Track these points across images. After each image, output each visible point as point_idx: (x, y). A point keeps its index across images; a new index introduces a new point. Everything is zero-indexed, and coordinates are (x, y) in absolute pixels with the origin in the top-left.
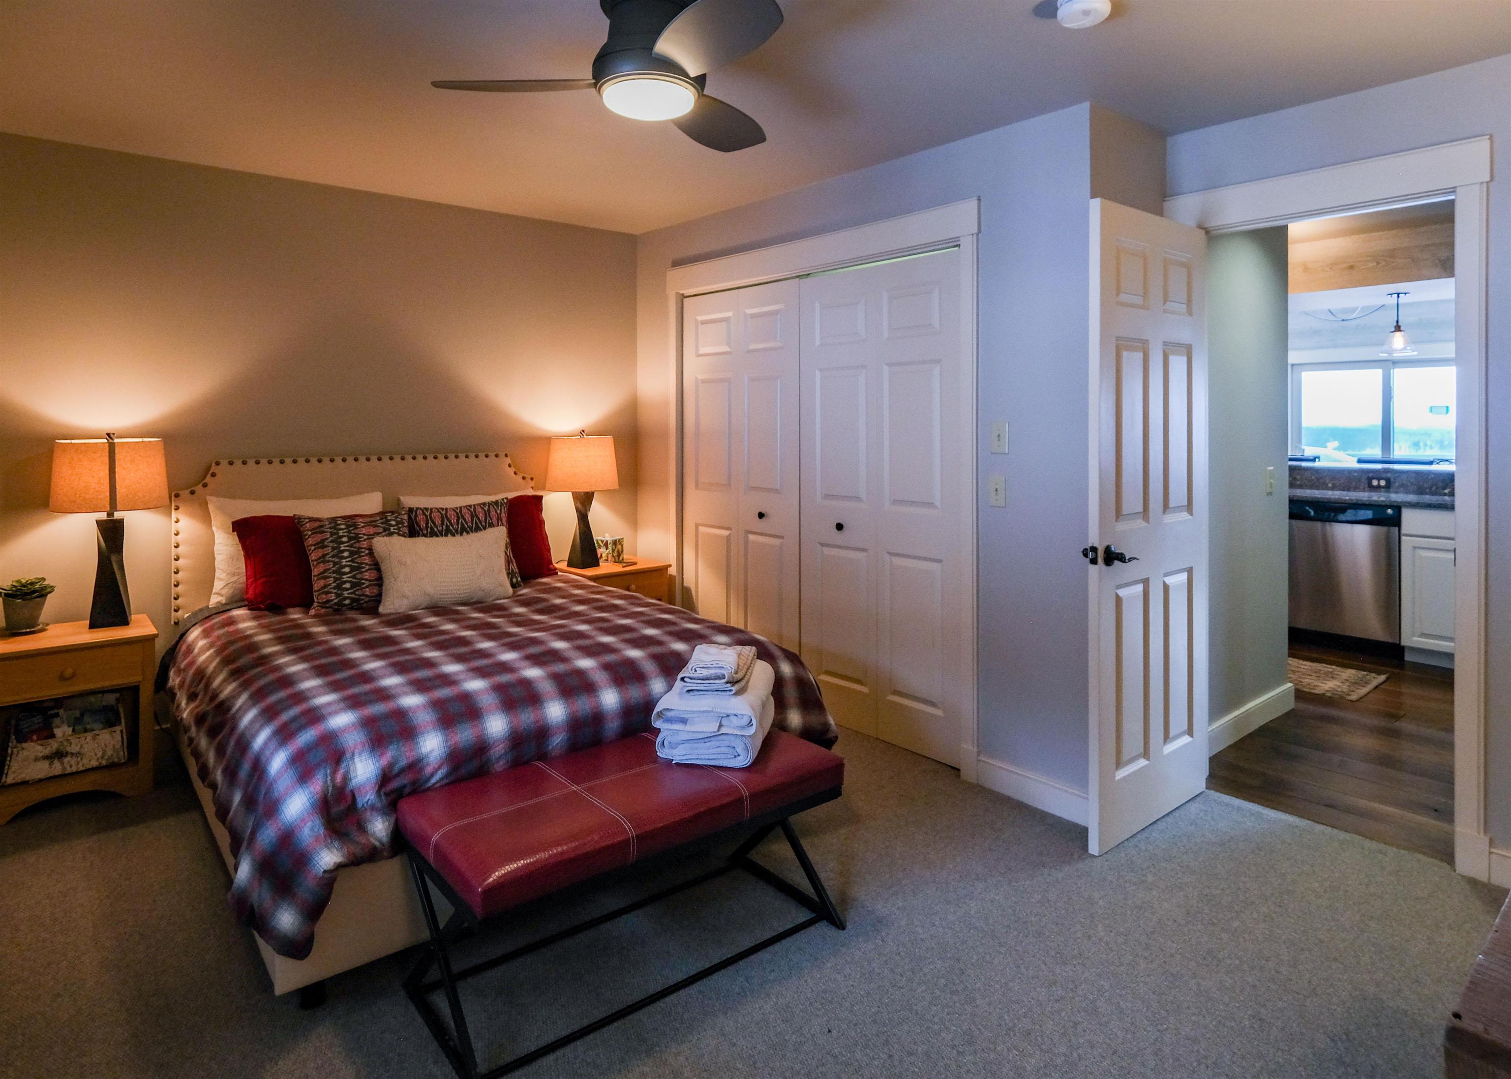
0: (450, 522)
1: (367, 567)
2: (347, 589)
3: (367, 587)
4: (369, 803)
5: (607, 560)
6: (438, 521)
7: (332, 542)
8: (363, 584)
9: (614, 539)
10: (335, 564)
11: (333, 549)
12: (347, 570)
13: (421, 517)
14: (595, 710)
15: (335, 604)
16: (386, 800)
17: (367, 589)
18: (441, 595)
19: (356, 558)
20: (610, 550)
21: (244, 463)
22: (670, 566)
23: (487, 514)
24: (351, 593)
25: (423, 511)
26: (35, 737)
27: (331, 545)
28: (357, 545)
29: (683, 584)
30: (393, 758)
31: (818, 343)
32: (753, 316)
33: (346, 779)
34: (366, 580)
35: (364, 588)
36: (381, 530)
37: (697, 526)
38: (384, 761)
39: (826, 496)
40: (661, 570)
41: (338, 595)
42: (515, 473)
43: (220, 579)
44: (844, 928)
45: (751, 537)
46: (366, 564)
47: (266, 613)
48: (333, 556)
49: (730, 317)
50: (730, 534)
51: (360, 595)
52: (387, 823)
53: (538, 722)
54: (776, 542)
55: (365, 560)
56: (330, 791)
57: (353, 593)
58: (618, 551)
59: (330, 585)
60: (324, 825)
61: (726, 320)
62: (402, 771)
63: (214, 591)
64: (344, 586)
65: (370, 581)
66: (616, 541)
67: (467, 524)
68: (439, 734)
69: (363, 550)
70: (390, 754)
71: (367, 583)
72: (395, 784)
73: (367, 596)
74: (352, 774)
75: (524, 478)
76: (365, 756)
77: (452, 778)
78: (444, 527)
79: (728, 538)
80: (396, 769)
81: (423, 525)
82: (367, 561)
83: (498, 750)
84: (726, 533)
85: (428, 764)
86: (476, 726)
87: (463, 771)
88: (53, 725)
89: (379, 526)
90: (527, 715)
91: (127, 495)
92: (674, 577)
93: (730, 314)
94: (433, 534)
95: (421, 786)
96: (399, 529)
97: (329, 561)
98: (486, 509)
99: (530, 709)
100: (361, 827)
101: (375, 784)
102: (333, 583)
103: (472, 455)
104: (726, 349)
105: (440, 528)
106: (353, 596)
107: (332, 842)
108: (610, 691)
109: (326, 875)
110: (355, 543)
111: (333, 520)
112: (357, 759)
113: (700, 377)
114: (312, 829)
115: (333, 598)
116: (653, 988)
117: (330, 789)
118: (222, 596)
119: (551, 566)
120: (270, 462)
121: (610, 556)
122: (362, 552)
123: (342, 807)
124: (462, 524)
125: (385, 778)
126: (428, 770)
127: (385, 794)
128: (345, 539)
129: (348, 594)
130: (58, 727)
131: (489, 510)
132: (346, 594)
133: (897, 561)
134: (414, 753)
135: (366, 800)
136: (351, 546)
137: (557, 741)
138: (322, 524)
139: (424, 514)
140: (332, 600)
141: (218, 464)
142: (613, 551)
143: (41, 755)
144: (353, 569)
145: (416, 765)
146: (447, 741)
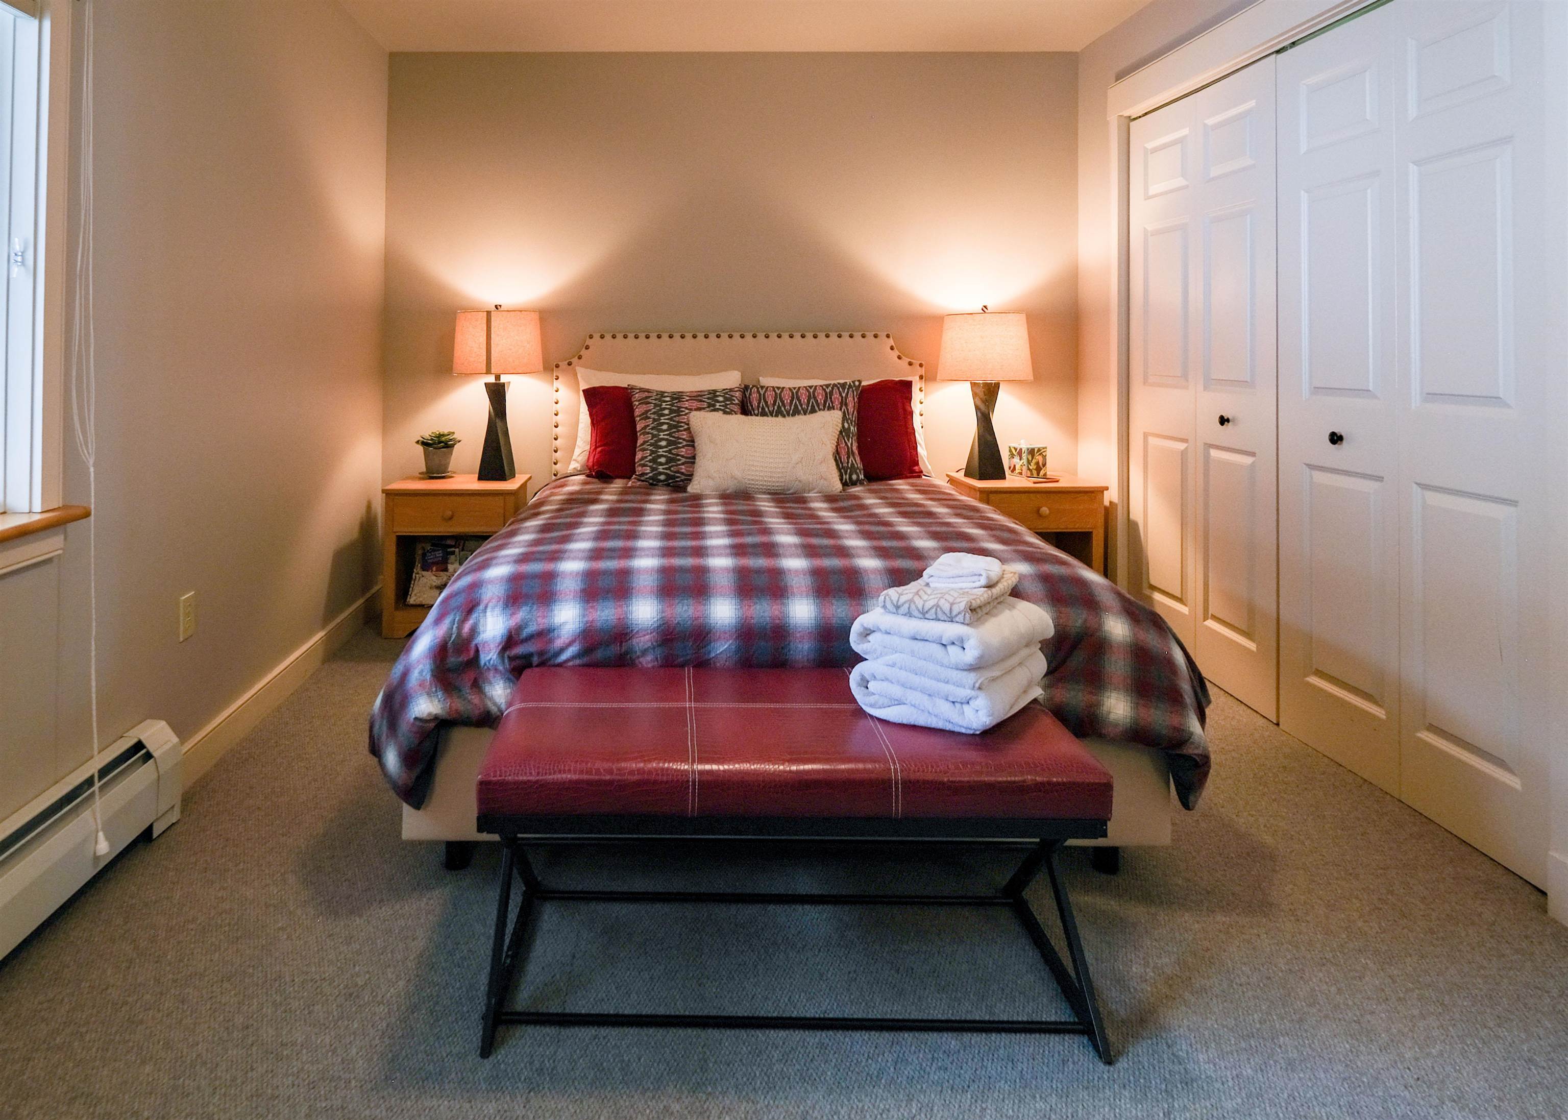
0: (783, 402)
1: (685, 443)
2: (661, 464)
3: (683, 464)
4: (492, 662)
5: (1021, 473)
6: (770, 401)
7: (654, 413)
8: (679, 460)
9: (1032, 447)
10: (654, 436)
11: (654, 420)
12: (663, 443)
13: (755, 396)
14: (777, 621)
15: (650, 478)
16: (510, 665)
17: (683, 467)
18: (749, 480)
19: (674, 432)
20: (1025, 460)
21: (614, 337)
22: (1107, 488)
23: (828, 396)
24: (666, 469)
25: (758, 389)
26: (434, 569)
27: (653, 416)
28: (677, 419)
29: (1129, 516)
30: (522, 620)
31: (1303, 148)
32: (1216, 127)
33: (474, 631)
34: (683, 456)
35: (680, 465)
36: (705, 405)
37: (1146, 436)
38: (512, 623)
39: (1317, 390)
40: (1096, 493)
41: (653, 469)
42: (899, 358)
43: (579, 447)
44: (1109, 1062)
45: (1214, 453)
46: (684, 440)
47: (596, 480)
48: (652, 429)
49: (1185, 137)
50: (1186, 448)
51: (675, 472)
52: (509, 691)
53: (697, 618)
54: (1248, 460)
55: (683, 435)
56: (452, 639)
57: (669, 469)
58: (1037, 463)
59: (646, 457)
60: (432, 671)
61: (1181, 141)
62: (530, 637)
63: (574, 457)
64: (659, 460)
65: (687, 458)
66: (1033, 450)
67: (801, 406)
68: (578, 606)
69: (682, 424)
70: (522, 614)
71: (683, 460)
72: (520, 650)
73: (682, 473)
74: (481, 628)
75: (910, 364)
76: (498, 611)
77: (585, 660)
78: (776, 407)
79: (1184, 453)
80: (525, 633)
81: (755, 403)
82: (684, 437)
83: (642, 642)
84: (1182, 446)
85: (559, 637)
86: (621, 606)
87: (599, 654)
88: (449, 561)
89: (704, 401)
90: (685, 608)
91: (499, 361)
92: (1116, 505)
93: (1185, 132)
94: (763, 414)
95: (550, 659)
96: (726, 406)
97: (648, 433)
98: (828, 391)
99: (691, 601)
100: (477, 685)
101: (500, 644)
102: (650, 455)
103: (846, 335)
104: (1180, 182)
105: (771, 409)
106: (668, 471)
107: (436, 690)
108: (805, 601)
109: (418, 723)
110: (675, 416)
111: (662, 394)
112: (489, 613)
113: (1150, 228)
114: (421, 672)
115: (648, 471)
116: (769, 1010)
117: (454, 636)
118: (578, 462)
119: (916, 468)
120: (636, 337)
121: (1025, 468)
122: (681, 426)
123: (463, 658)
124: (796, 405)
125: (510, 641)
126: (558, 643)
127: (509, 657)
128: (666, 412)
129: (663, 469)
130: (452, 563)
131: (831, 392)
132: (661, 469)
133: (1433, 498)
134: (545, 621)
135: (488, 658)
136: (671, 419)
137: (722, 648)
138: (650, 394)
139: (758, 392)
140: (647, 474)
141: (591, 337)
142: (1029, 462)
143: (434, 584)
144: (670, 443)
145: (545, 634)
146: (584, 616)
